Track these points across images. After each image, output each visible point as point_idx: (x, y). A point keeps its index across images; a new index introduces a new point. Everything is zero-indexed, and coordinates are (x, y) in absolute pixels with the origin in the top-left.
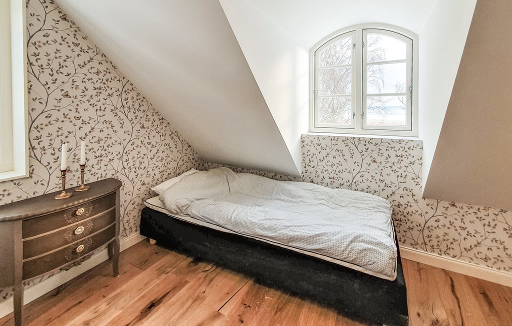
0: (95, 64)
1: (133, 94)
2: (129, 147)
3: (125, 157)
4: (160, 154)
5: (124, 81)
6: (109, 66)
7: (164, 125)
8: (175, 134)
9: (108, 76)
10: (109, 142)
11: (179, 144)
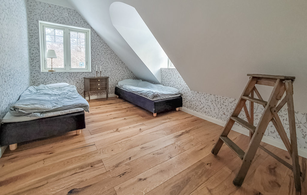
0: (104, 46)
1: (114, 54)
2: (112, 69)
3: (111, 72)
4: (121, 73)
5: (111, 51)
6: (108, 47)
7: (123, 64)
8: (127, 68)
9: (107, 49)
10: (107, 67)
11: (128, 71)
